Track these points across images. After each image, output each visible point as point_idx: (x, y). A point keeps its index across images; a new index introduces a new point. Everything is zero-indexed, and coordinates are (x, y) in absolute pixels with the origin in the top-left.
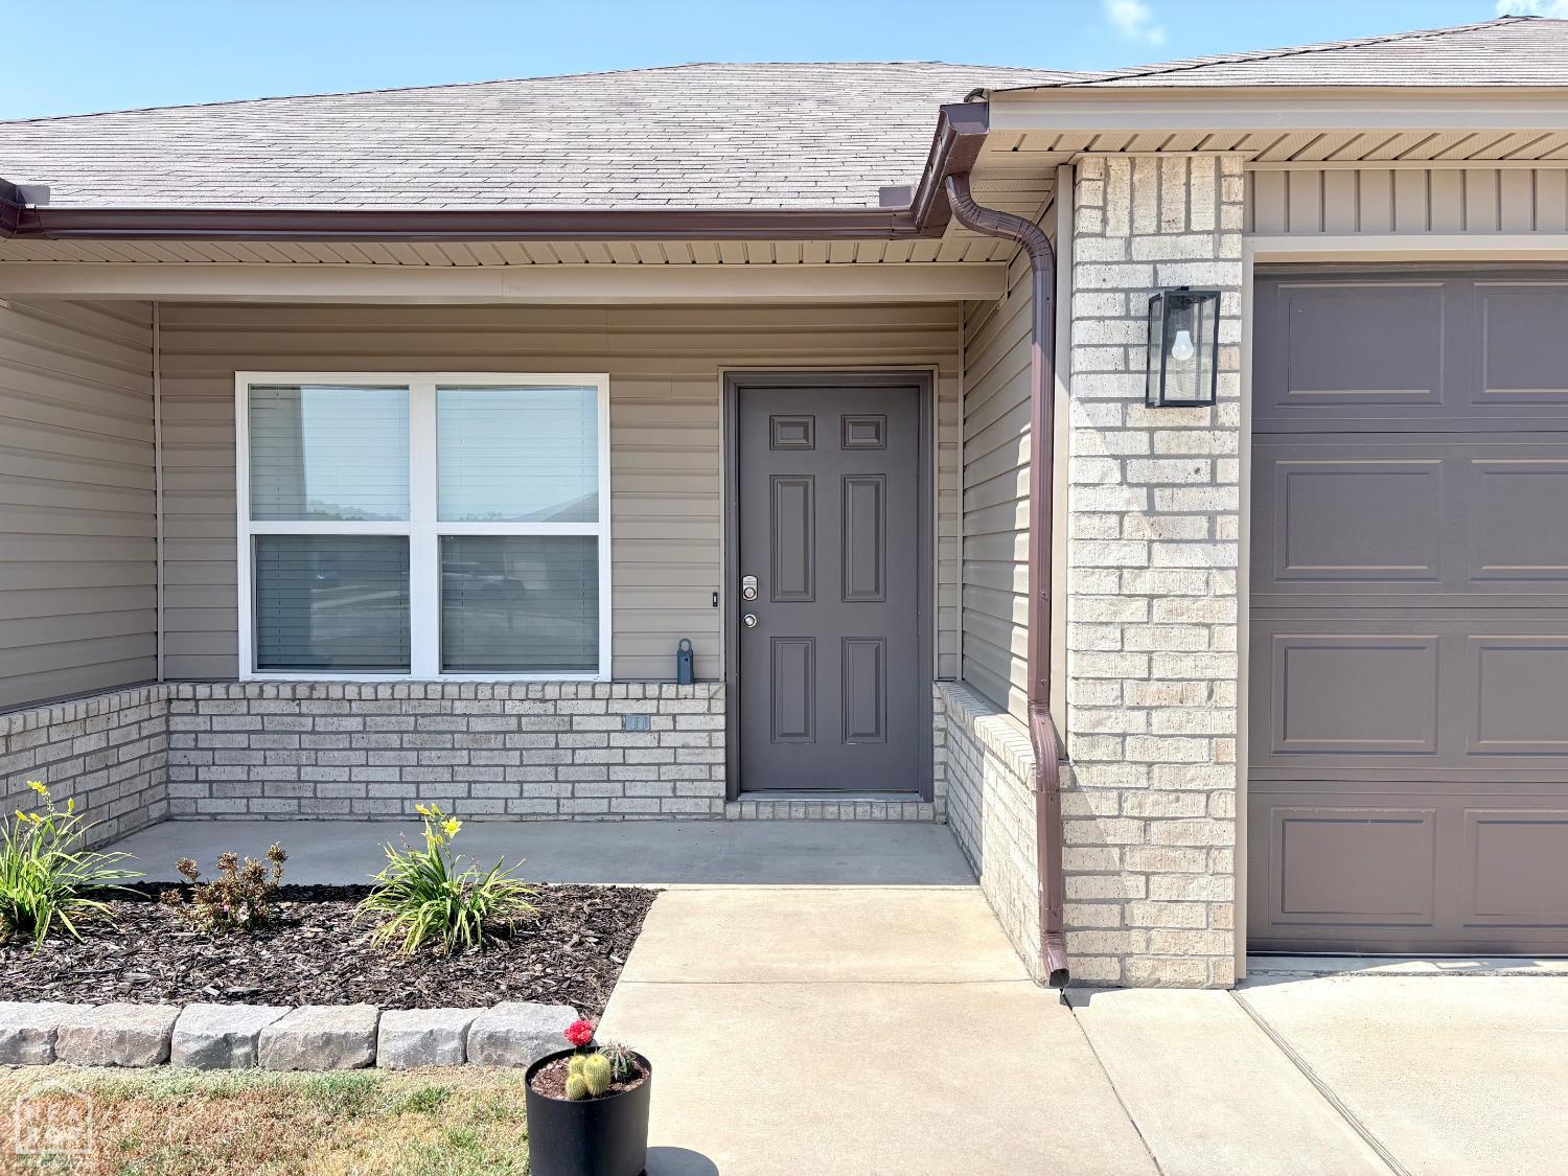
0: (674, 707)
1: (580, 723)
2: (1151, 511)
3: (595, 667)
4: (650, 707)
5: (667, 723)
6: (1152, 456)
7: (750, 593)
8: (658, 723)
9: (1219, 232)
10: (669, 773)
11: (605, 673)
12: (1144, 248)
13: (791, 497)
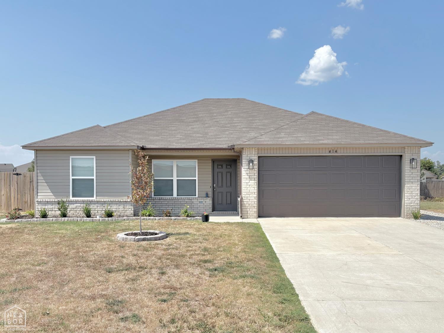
0: (206, 200)
1: (194, 202)
2: (249, 178)
3: (196, 196)
4: (203, 200)
5: (204, 202)
6: (249, 173)
7: (215, 186)
8: (203, 202)
9: (255, 154)
10: (205, 208)
11: (197, 196)
12: (248, 156)
13: (220, 175)
